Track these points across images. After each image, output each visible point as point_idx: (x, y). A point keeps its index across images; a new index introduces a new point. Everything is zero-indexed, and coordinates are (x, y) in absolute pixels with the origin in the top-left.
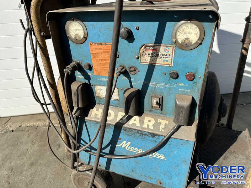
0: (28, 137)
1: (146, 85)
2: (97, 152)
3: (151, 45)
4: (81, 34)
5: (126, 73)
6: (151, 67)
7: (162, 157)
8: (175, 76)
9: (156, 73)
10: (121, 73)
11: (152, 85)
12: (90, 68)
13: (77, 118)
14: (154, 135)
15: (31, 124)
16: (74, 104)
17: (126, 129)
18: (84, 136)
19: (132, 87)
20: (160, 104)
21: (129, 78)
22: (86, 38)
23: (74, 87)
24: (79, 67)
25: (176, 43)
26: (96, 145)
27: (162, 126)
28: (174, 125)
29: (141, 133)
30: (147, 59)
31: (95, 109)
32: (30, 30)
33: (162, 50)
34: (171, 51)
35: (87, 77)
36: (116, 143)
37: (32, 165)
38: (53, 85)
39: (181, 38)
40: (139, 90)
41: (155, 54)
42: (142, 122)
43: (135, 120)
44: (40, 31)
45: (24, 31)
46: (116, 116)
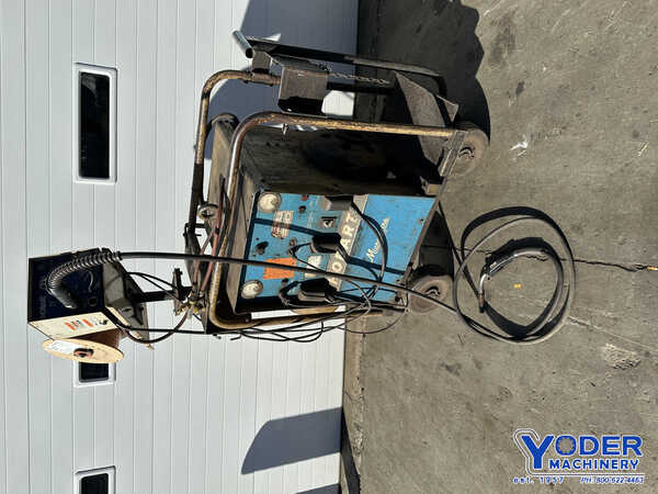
0: (373, 366)
1: (309, 232)
2: (378, 286)
3: (273, 229)
4: (254, 285)
5: (295, 249)
6: (292, 227)
7: (386, 221)
8: (303, 208)
9: (298, 224)
10: (294, 256)
11: (309, 227)
12: (286, 280)
13: (336, 299)
14: (360, 228)
15: (357, 362)
16: (321, 300)
17: (353, 253)
18: (359, 294)
19: (309, 244)
20: (328, 219)
21: (300, 246)
22: (258, 282)
23: (303, 298)
24: (284, 291)
25: (274, 211)
26: (370, 285)
27: (352, 219)
28: (351, 209)
29: (358, 240)
30: (284, 232)
31: (329, 280)
32: (243, 333)
33: (278, 220)
34: (280, 213)
35: (295, 284)
36: (369, 263)
37: (406, 364)
38: (300, 318)
39: (270, 207)
40: (314, 239)
41: (281, 225)
42: (347, 237)
43: (344, 243)
44: (245, 323)
45: (243, 337)
46: (339, 260)
